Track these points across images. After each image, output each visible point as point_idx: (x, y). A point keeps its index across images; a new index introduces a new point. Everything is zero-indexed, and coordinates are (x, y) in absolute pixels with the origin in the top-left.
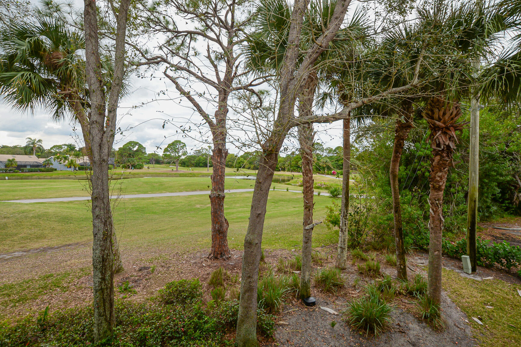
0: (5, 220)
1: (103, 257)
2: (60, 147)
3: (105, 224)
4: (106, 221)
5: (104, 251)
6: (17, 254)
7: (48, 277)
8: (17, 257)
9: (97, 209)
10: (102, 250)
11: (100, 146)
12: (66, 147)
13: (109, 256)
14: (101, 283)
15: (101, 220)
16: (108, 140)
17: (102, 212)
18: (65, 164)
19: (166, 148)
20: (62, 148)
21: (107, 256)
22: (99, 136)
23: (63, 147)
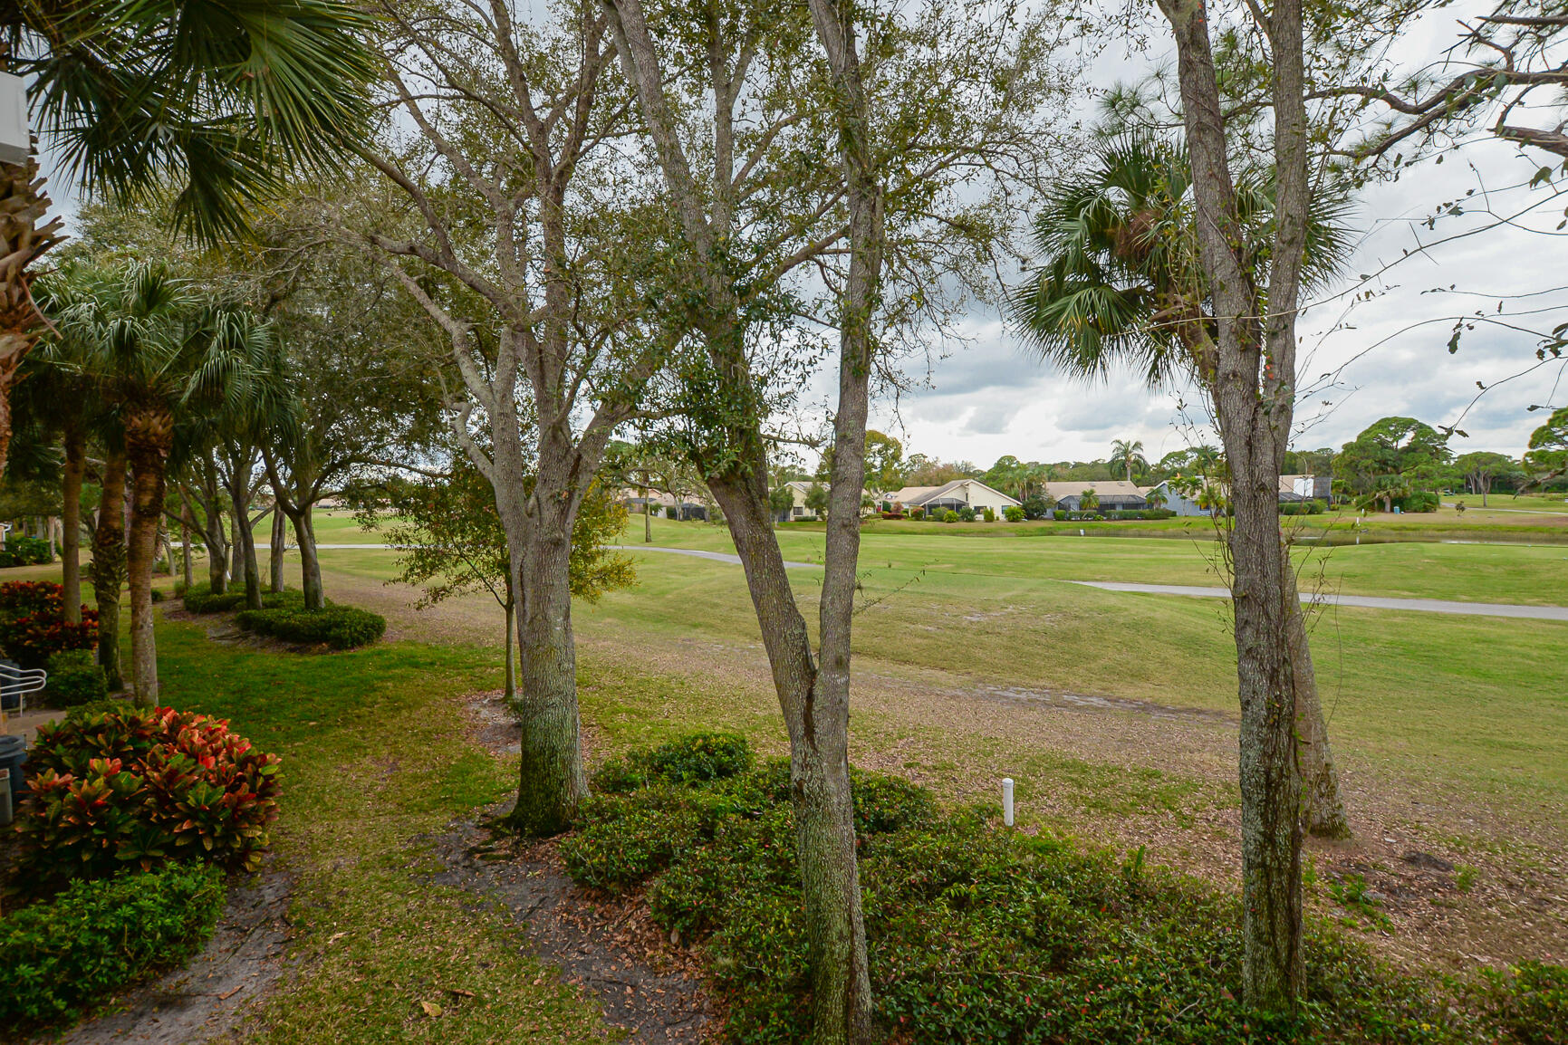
0: (1076, 623)
1: (1268, 773)
2: (1181, 456)
3: (1273, 677)
4: (1275, 671)
5: (1271, 757)
6: (1095, 701)
7: (1150, 776)
8: (1097, 709)
9: (1249, 631)
10: (1265, 753)
11: (1249, 444)
12: (1195, 455)
13: (1288, 778)
14: (1262, 847)
15: (1261, 664)
16: (1273, 423)
17: (1264, 643)
18: (1194, 498)
19: (1544, 428)
20: (1186, 459)
21: (1281, 775)
22: (1246, 414)
23: (1189, 454)
